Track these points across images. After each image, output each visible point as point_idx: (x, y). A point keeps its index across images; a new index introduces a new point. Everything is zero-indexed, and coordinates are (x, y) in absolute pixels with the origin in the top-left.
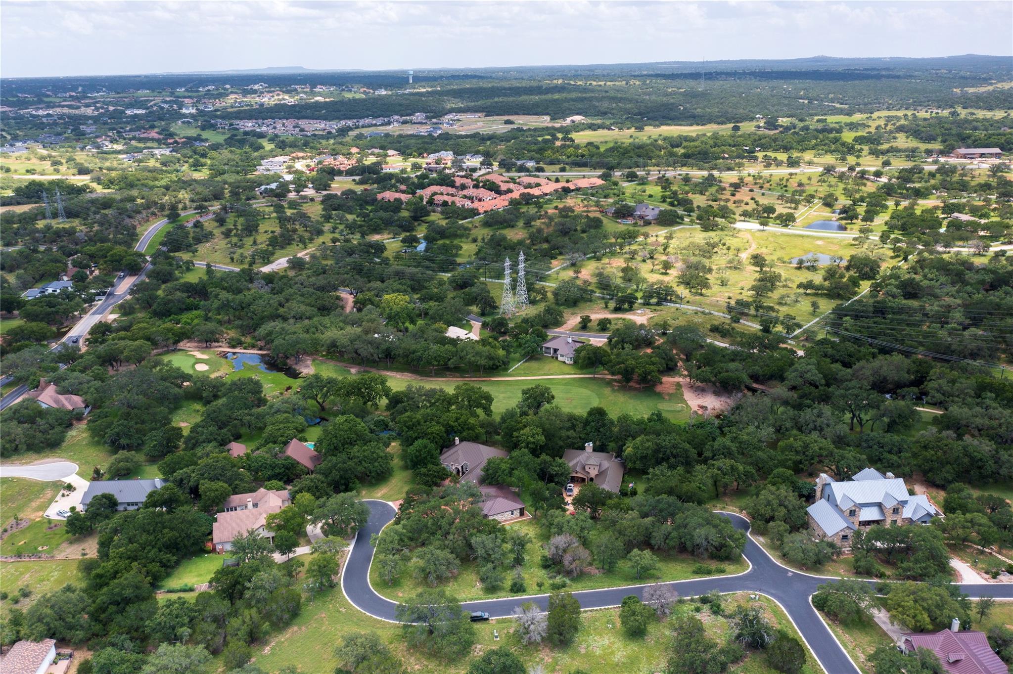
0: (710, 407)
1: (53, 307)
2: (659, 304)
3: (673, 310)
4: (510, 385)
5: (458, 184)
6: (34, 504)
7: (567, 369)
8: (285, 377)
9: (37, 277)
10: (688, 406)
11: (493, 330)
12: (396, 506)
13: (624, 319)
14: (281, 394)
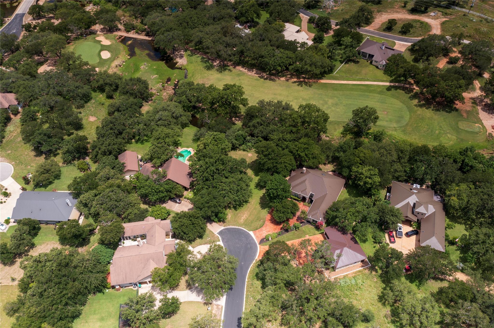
2: (448, 7)
3: (461, 15)
4: (336, 90)
7: (379, 74)
8: (166, 67)
10: (484, 127)
11: (317, 26)
12: (257, 237)
13: (422, 23)
14: (163, 87)
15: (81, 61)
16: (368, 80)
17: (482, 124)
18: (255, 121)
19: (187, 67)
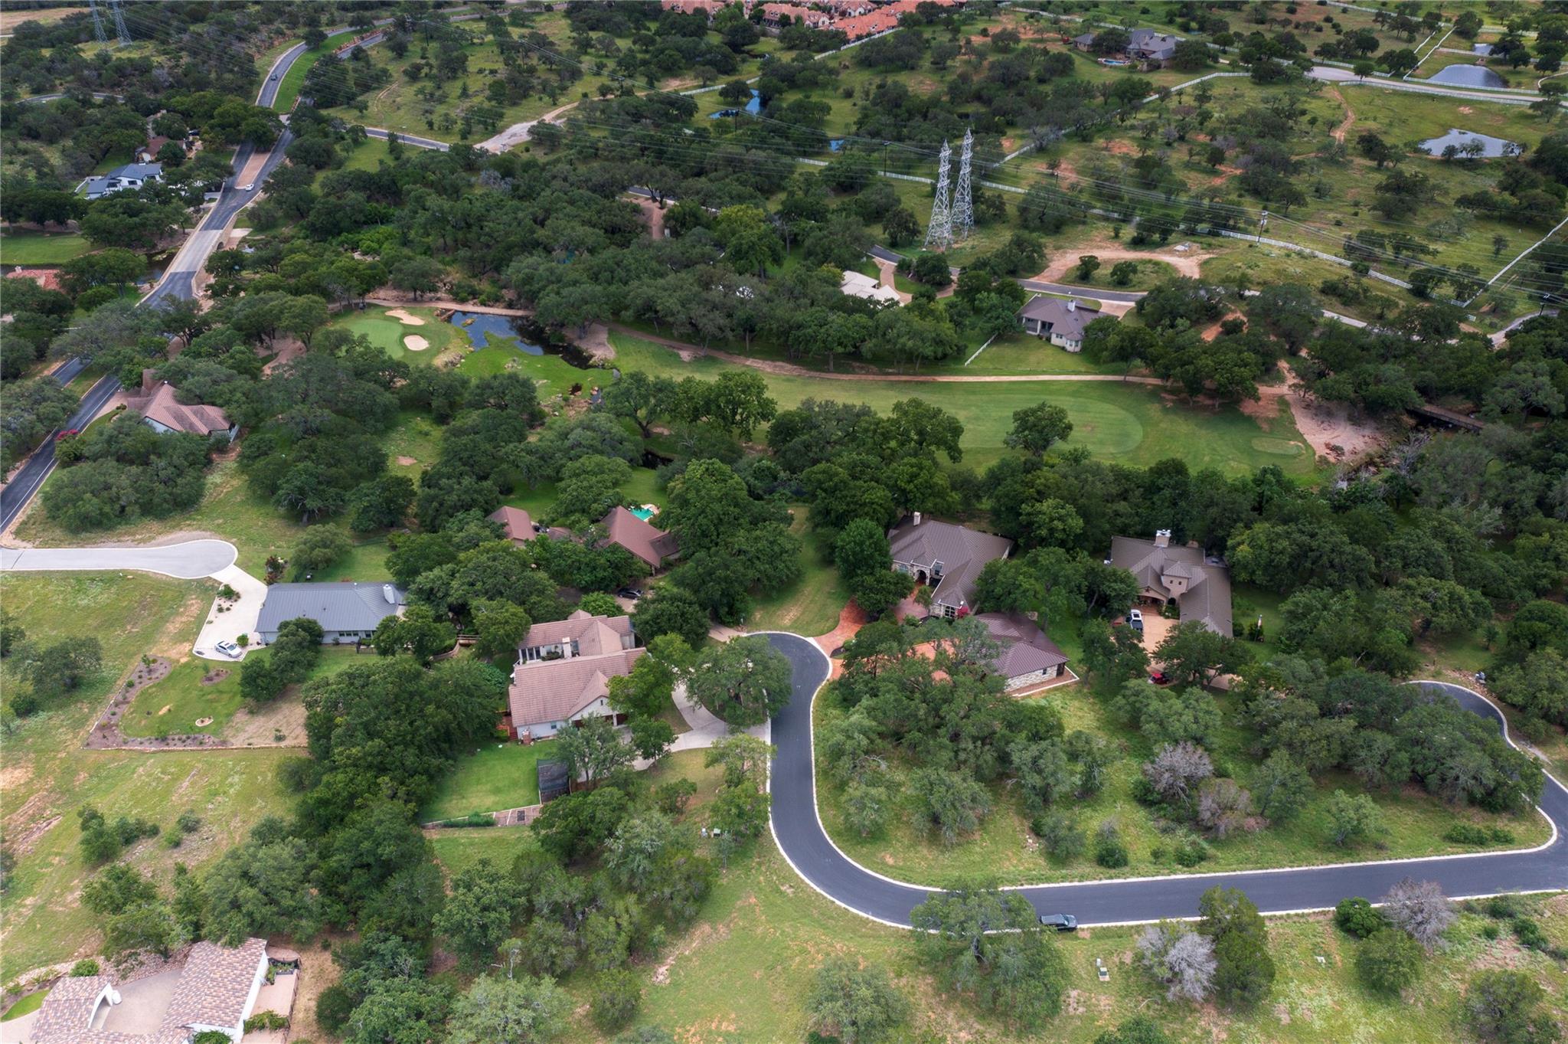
0: (1347, 448)
1: (136, 215)
2: (1213, 234)
3: (1243, 246)
4: (974, 393)
6: (173, 627)
7: (1069, 362)
8: (565, 365)
9: (98, 154)
10: (1308, 446)
11: (919, 277)
12: (824, 646)
13: (1157, 264)
14: (566, 400)
15: (367, 348)
16: (1044, 373)
17: (1304, 441)
18: (797, 441)
19: (617, 364)
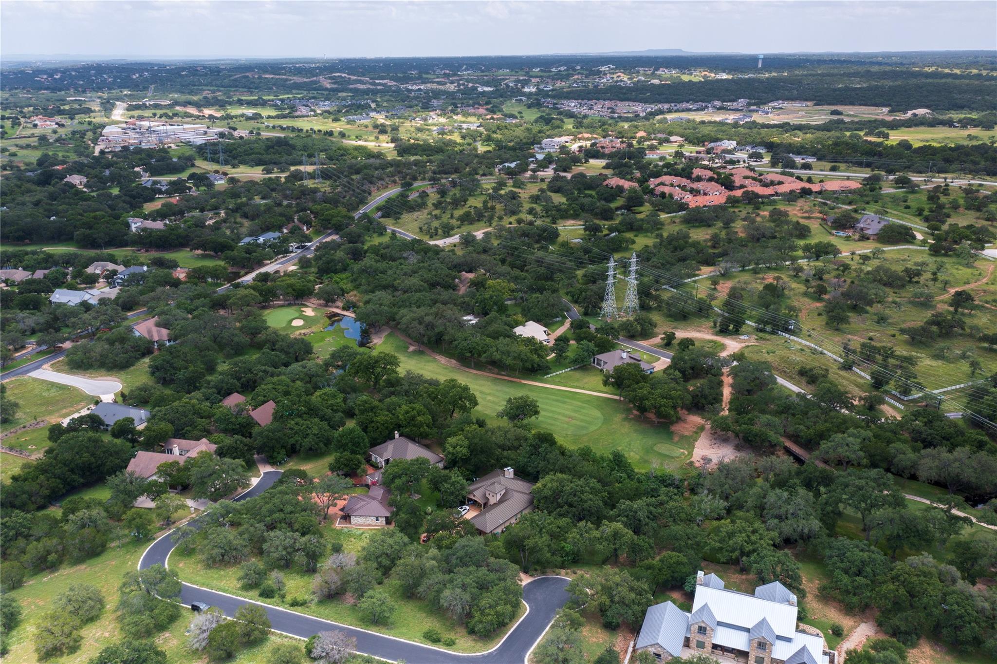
0: (715, 460)
2: (772, 332)
3: (782, 341)
4: (532, 391)
5: (694, 176)
6: (64, 411)
7: (602, 386)
9: (262, 228)
10: (690, 454)
13: (717, 344)
17: (692, 451)
19: (378, 348)
